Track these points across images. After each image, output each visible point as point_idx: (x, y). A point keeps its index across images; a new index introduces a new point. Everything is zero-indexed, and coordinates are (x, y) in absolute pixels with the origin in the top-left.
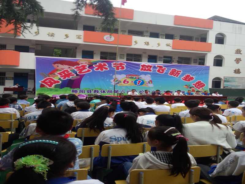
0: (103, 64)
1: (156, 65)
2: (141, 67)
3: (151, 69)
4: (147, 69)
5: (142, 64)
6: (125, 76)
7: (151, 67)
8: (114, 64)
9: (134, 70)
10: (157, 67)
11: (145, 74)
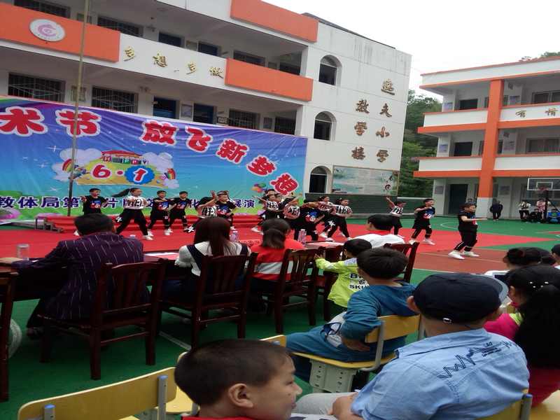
0: (26, 113)
1: (187, 127)
2: (145, 131)
3: (173, 137)
4: (161, 136)
5: (148, 122)
6: (98, 154)
7: (172, 130)
8: (62, 115)
9: (125, 136)
10: (187, 131)
11: (158, 151)
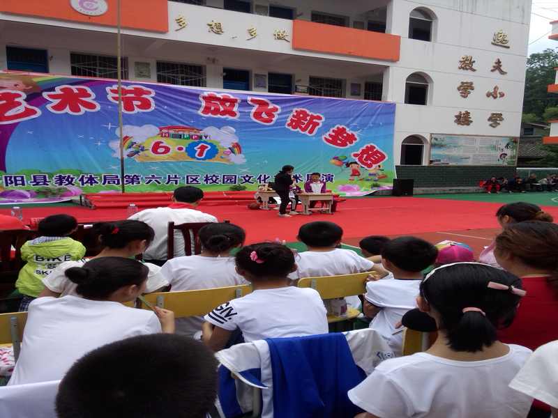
0: (76, 91)
1: (249, 98)
2: (204, 104)
3: (235, 109)
4: (222, 109)
5: (206, 94)
6: (155, 130)
7: (233, 102)
8: (112, 91)
9: (181, 110)
10: (250, 103)
11: (220, 124)
